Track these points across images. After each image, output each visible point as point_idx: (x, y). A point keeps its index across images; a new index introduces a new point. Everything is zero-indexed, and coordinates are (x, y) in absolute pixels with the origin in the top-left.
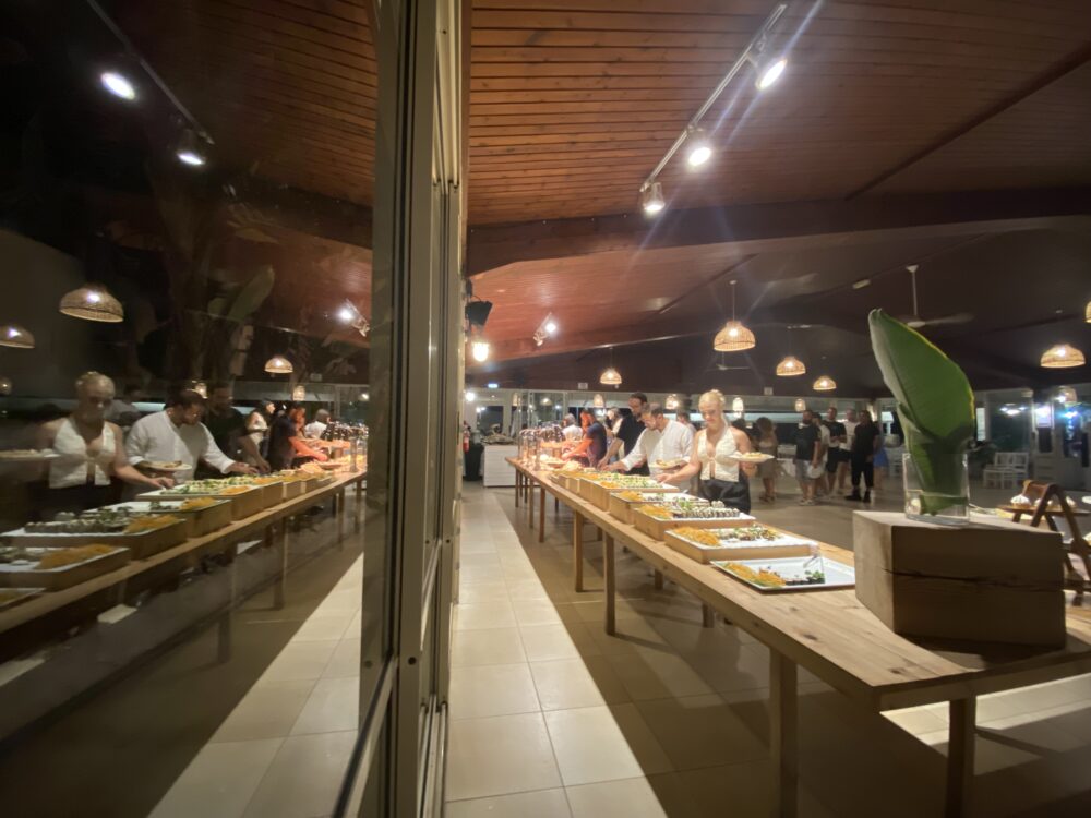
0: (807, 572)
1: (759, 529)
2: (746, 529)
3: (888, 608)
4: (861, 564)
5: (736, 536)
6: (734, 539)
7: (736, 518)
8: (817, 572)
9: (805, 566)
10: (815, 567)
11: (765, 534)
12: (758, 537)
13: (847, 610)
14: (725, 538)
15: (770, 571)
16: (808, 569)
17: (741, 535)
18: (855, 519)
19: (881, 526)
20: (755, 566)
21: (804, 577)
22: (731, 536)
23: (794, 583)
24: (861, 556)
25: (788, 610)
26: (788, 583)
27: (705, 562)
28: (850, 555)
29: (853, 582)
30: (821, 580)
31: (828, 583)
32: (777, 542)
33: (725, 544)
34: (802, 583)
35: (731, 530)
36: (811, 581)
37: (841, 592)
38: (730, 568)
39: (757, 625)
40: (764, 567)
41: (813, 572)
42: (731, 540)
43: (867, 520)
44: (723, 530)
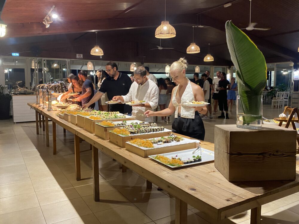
0: (194, 157)
1: (173, 136)
2: (166, 137)
3: (227, 171)
4: (217, 151)
5: (161, 141)
6: (161, 143)
7: (162, 132)
8: (198, 156)
9: (193, 153)
10: (197, 153)
11: (175, 139)
12: (173, 141)
13: (210, 173)
14: (157, 143)
15: (177, 158)
16: (194, 155)
17: (164, 140)
18: (216, 129)
19: (226, 132)
20: (169, 156)
21: (192, 160)
22: (159, 141)
23: (187, 163)
24: (217, 147)
25: (184, 177)
26: (185, 163)
27: (146, 157)
28: (213, 145)
29: (213, 159)
30: (200, 160)
31: (202, 161)
32: (181, 142)
33: (156, 146)
34: (191, 162)
35: (160, 138)
36: (195, 161)
37: (208, 164)
38: (158, 159)
39: (169, 187)
40: (174, 156)
41: (196, 156)
42: (159, 143)
43: (220, 129)
44: (155, 138)
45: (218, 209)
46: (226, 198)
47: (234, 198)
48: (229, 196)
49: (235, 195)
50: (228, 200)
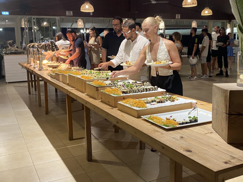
0: (190, 117)
1: (168, 96)
2: (160, 97)
3: (225, 132)
4: (215, 111)
5: (155, 101)
6: (154, 103)
7: (156, 91)
8: (194, 117)
9: (189, 114)
10: (193, 114)
11: (169, 99)
12: (167, 101)
13: (207, 135)
14: (150, 103)
15: (171, 118)
16: (190, 116)
17: (158, 100)
18: (214, 88)
19: (225, 91)
20: (163, 117)
21: (188, 120)
22: (152, 101)
23: (183, 123)
24: (215, 107)
25: (179, 138)
26: (180, 124)
27: (139, 117)
28: (210, 105)
29: (211, 120)
30: (196, 121)
31: (199, 122)
32: (176, 103)
33: (149, 106)
34: (187, 123)
35: (153, 98)
36: (191, 122)
37: (205, 125)
38: (151, 119)
39: (163, 148)
40: (168, 117)
41: (192, 117)
42: (152, 103)
43: (219, 88)
44: (148, 98)
45: (215, 171)
46: (224, 161)
47: (232, 161)
48: (228, 158)
49: (234, 158)
50: (226, 163)
